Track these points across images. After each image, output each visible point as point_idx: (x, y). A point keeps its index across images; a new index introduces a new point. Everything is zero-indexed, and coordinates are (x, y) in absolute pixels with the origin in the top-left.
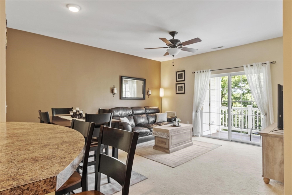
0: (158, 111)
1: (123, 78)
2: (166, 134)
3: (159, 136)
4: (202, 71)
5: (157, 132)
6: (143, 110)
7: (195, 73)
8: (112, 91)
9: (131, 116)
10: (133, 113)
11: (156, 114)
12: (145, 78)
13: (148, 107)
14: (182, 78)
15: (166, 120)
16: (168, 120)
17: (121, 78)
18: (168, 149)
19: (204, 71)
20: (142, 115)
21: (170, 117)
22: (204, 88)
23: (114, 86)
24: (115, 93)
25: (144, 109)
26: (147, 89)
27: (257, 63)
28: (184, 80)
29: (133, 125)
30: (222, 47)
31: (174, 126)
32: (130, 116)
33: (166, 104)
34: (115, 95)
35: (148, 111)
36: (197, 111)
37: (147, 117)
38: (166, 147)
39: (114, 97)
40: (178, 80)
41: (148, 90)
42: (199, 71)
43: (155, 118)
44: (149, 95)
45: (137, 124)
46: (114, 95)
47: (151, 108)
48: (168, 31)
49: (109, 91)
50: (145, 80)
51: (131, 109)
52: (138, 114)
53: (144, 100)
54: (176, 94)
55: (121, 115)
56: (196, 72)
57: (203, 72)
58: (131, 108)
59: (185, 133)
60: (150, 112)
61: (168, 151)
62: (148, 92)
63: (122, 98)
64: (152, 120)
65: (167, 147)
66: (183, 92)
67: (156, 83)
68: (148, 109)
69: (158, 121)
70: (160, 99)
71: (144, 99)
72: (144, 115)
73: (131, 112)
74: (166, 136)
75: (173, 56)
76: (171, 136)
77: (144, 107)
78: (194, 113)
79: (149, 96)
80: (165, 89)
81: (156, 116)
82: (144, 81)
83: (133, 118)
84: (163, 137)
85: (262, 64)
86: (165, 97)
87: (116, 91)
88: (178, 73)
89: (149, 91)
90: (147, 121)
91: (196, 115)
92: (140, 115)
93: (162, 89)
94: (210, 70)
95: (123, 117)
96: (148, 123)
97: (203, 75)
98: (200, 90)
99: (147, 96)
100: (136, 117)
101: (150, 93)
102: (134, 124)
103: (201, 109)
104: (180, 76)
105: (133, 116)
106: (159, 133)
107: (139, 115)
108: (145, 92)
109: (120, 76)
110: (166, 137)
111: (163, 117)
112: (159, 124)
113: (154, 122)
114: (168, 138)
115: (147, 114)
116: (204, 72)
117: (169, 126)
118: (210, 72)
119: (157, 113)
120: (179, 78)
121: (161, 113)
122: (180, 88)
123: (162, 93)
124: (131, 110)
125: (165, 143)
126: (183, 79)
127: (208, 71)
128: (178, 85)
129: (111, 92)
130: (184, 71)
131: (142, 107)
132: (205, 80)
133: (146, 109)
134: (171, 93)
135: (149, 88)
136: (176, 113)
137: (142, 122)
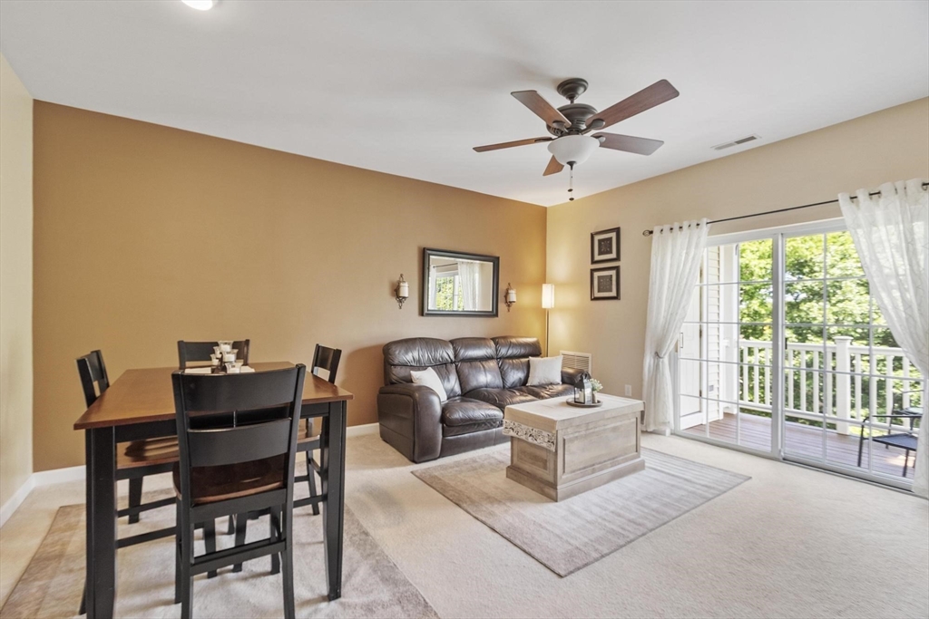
0: (535, 351)
1: (429, 255)
2: (545, 434)
3: (524, 437)
4: (676, 226)
5: (516, 424)
6: (486, 346)
7: (651, 232)
8: (396, 291)
9: (449, 365)
10: (456, 355)
11: (529, 361)
12: (497, 255)
13: (504, 338)
14: (611, 252)
15: (558, 380)
16: (566, 380)
17: (424, 255)
18: (554, 486)
19: (685, 225)
20: (484, 363)
21: (571, 371)
22: (684, 282)
23: (401, 276)
24: (404, 298)
25: (492, 343)
26: (502, 287)
27: (899, 185)
28: (618, 259)
29: (456, 392)
30: (752, 138)
31: (578, 404)
32: (445, 364)
33: (561, 332)
34: (405, 304)
35: (503, 351)
36: (657, 355)
37: (500, 368)
38: (548, 477)
39: (400, 308)
40: (597, 258)
41: (507, 290)
42: (666, 227)
43: (525, 371)
44: (509, 304)
45: (468, 388)
46: (400, 301)
47: (514, 340)
48: (554, 80)
49: (386, 290)
50: (498, 258)
51: (451, 346)
52: (471, 360)
53: (496, 318)
54: (592, 300)
55: (419, 361)
56: (656, 230)
57: (681, 228)
58: (452, 342)
59: (615, 429)
60: (510, 352)
61: (551, 492)
62: (507, 293)
63: (426, 311)
64: (515, 376)
65: (551, 479)
66: (613, 294)
67: (532, 268)
68: (503, 346)
69: (533, 381)
70: (544, 314)
71: (494, 314)
72: (493, 364)
73: (451, 353)
74: (546, 440)
75: (569, 166)
76: (564, 440)
77: (493, 339)
78: (649, 360)
79: (509, 306)
80: (558, 285)
81: (528, 365)
82: (496, 261)
83: (454, 370)
84: (535, 442)
85: (924, 184)
86: (560, 309)
87: (405, 291)
88: (597, 238)
89: (510, 291)
90: (498, 382)
91: (657, 367)
92: (479, 364)
93: (550, 285)
94: (705, 220)
95: (425, 368)
96: (504, 387)
97: (681, 238)
98: (669, 287)
99: (502, 306)
100: (465, 368)
101: (513, 296)
102: (457, 389)
103: (672, 347)
104: (605, 246)
105: (456, 366)
106: (523, 426)
107: (474, 363)
108: (498, 294)
109: (419, 248)
110: (545, 445)
111: (548, 370)
112: (536, 393)
113: (523, 386)
114: (553, 449)
115: (500, 358)
116: (685, 227)
117: (562, 404)
118: (705, 229)
119: (531, 358)
120: (600, 253)
121: (545, 358)
122: (604, 284)
123: (548, 297)
124: (449, 347)
125: (545, 462)
126: (613, 255)
127: (698, 225)
128: (597, 274)
129: (393, 295)
130: (617, 230)
131: (484, 339)
132: (687, 253)
133: (496, 344)
134: (576, 297)
135: (509, 284)
136: (590, 359)
137: (482, 384)
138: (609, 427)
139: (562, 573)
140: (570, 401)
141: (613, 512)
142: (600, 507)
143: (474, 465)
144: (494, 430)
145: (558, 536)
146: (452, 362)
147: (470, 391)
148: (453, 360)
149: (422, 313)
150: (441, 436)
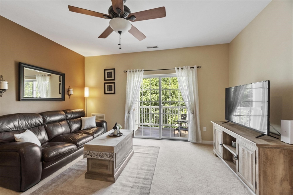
0: (82, 114)
1: (23, 67)
2: (108, 153)
3: (96, 157)
4: (135, 70)
5: (91, 152)
6: (61, 114)
7: (127, 72)
9: (40, 127)
10: (44, 120)
11: (81, 119)
12: (64, 73)
13: (69, 110)
14: (112, 77)
15: (95, 125)
16: (98, 125)
18: (112, 176)
19: (137, 70)
20: (60, 123)
21: (98, 121)
22: (137, 88)
23: (2, 77)
24: (4, 90)
25: (64, 113)
26: (67, 87)
27: (187, 67)
28: (114, 80)
29: (46, 140)
30: (157, 47)
32: (38, 126)
33: (92, 106)
34: (5, 93)
35: (69, 116)
36: (129, 113)
37: (68, 124)
38: (109, 172)
39: (1, 96)
40: (106, 78)
41: (69, 89)
42: (132, 71)
43: (80, 123)
44: (70, 95)
45: (53, 137)
47: (74, 111)
50: (64, 74)
51: (41, 116)
52: (54, 122)
53: (64, 101)
54: (105, 94)
55: (19, 127)
56: (128, 71)
57: (136, 71)
58: (41, 114)
59: (128, 142)
60: (72, 116)
61: (112, 179)
62: (69, 90)
63: (22, 98)
64: (75, 126)
65: (110, 173)
66: (113, 92)
67: (79, 81)
68: (69, 113)
69: (85, 127)
70: (84, 99)
71: (63, 99)
72: (64, 122)
73: (41, 120)
74: (109, 156)
75: (119, 34)
76: (116, 154)
77: (64, 111)
78: (126, 114)
79: (69, 96)
80: (91, 88)
81: (81, 121)
83: (44, 129)
84: (102, 158)
85: (191, 68)
86: (91, 97)
87: (5, 86)
88: (106, 71)
89: (71, 90)
90: (68, 130)
91: (129, 116)
92: (58, 123)
93: (88, 88)
94: (143, 70)
96: (71, 132)
97: (136, 75)
98: (133, 90)
99: (66, 96)
100: (50, 127)
101: (72, 91)
102: (47, 138)
103: (133, 110)
104: (110, 75)
105: (45, 126)
106: (95, 152)
107: (55, 124)
108: (64, 91)
109: (16, 62)
110: (108, 159)
111: (90, 122)
112: (88, 132)
113: (79, 130)
114: (112, 159)
115: (68, 119)
116: (137, 71)
118: (143, 72)
119: (81, 117)
120: (107, 77)
121: (86, 118)
122: (110, 89)
123: (87, 93)
124: (40, 117)
125: (107, 167)
126: (113, 78)
127: (141, 71)
128: (106, 85)
130: (114, 69)
131: (60, 111)
132: (138, 80)
133: (66, 113)
134: (98, 93)
135: (69, 86)
136: (104, 116)
137: (60, 133)
140: (110, 135)
141: (136, 178)
142: (131, 177)
143: (65, 178)
144: (71, 154)
146: (42, 125)
147: (54, 138)
148: (43, 123)
150: (41, 169)
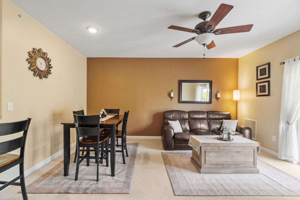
1: (182, 82)
3: (194, 148)
4: (297, 58)
6: (204, 114)
7: (284, 63)
8: (169, 95)
9: (186, 120)
11: (223, 121)
14: (266, 74)
15: (234, 129)
17: (180, 82)
23: (172, 90)
24: (172, 97)
26: (214, 92)
28: (269, 77)
29: (187, 130)
31: (221, 139)
32: (185, 119)
34: (173, 99)
35: (211, 116)
36: (288, 123)
37: (208, 123)
39: (171, 100)
40: (259, 77)
41: (217, 93)
42: (292, 59)
44: (218, 99)
47: (220, 113)
49: (166, 94)
50: (212, 81)
52: (195, 119)
53: (211, 104)
54: (257, 96)
56: (286, 61)
58: (188, 112)
60: (214, 117)
61: (199, 170)
62: (216, 96)
64: (215, 126)
65: (200, 164)
66: (267, 93)
67: (231, 84)
71: (210, 102)
72: (206, 121)
73: (187, 116)
76: (205, 151)
77: (206, 112)
82: (211, 83)
84: (196, 150)
87: (172, 95)
88: (259, 68)
90: (207, 128)
91: (287, 128)
92: (198, 120)
93: (237, 91)
95: (176, 120)
96: (209, 130)
99: (214, 100)
100: (192, 121)
101: (220, 96)
102: (188, 128)
104: (263, 72)
105: (189, 121)
108: (211, 95)
109: (178, 80)
114: (199, 153)
115: (209, 119)
119: (224, 120)
120: (261, 75)
121: (230, 120)
122: (263, 89)
123: (236, 95)
124: (187, 114)
125: (198, 158)
126: (267, 76)
128: (259, 85)
129: (168, 96)
130: (269, 64)
131: (203, 112)
133: (208, 114)
134: (252, 95)
135: (218, 91)
136: (256, 123)
137: (198, 128)
138: (233, 150)
139: (176, 194)
140: (219, 137)
145: (188, 184)
146: (187, 119)
147: (193, 130)
148: (188, 118)
149: (179, 102)
150: (174, 143)
